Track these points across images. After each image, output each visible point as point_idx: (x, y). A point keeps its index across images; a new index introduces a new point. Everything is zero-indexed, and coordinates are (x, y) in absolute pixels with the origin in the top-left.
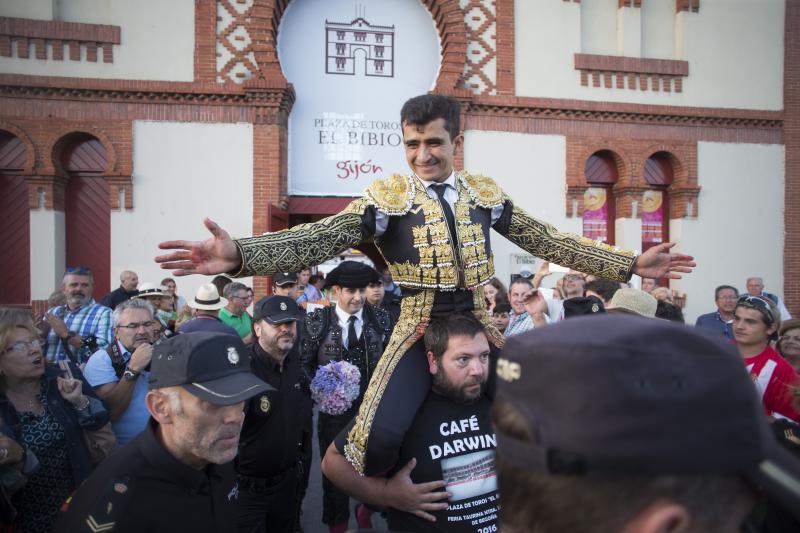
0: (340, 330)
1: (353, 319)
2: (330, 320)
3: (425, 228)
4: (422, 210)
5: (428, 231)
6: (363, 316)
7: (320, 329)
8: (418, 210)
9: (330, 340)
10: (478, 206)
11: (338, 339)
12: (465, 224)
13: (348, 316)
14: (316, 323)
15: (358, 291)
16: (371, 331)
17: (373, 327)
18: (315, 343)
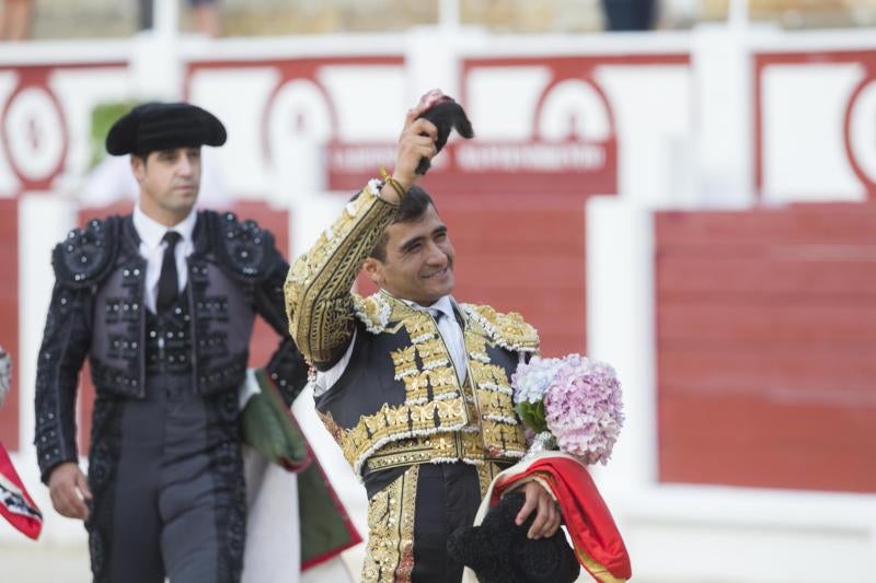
0: (142, 265)
1: (172, 239)
2: (120, 244)
3: (412, 349)
4: (404, 328)
5: (417, 352)
6: (195, 235)
7: (98, 260)
8: (398, 327)
9: (117, 289)
10: (498, 346)
11: (137, 286)
12: (480, 361)
13: (161, 231)
14: (88, 248)
15: (183, 155)
16: (212, 272)
17: (215, 263)
18: (86, 291)
